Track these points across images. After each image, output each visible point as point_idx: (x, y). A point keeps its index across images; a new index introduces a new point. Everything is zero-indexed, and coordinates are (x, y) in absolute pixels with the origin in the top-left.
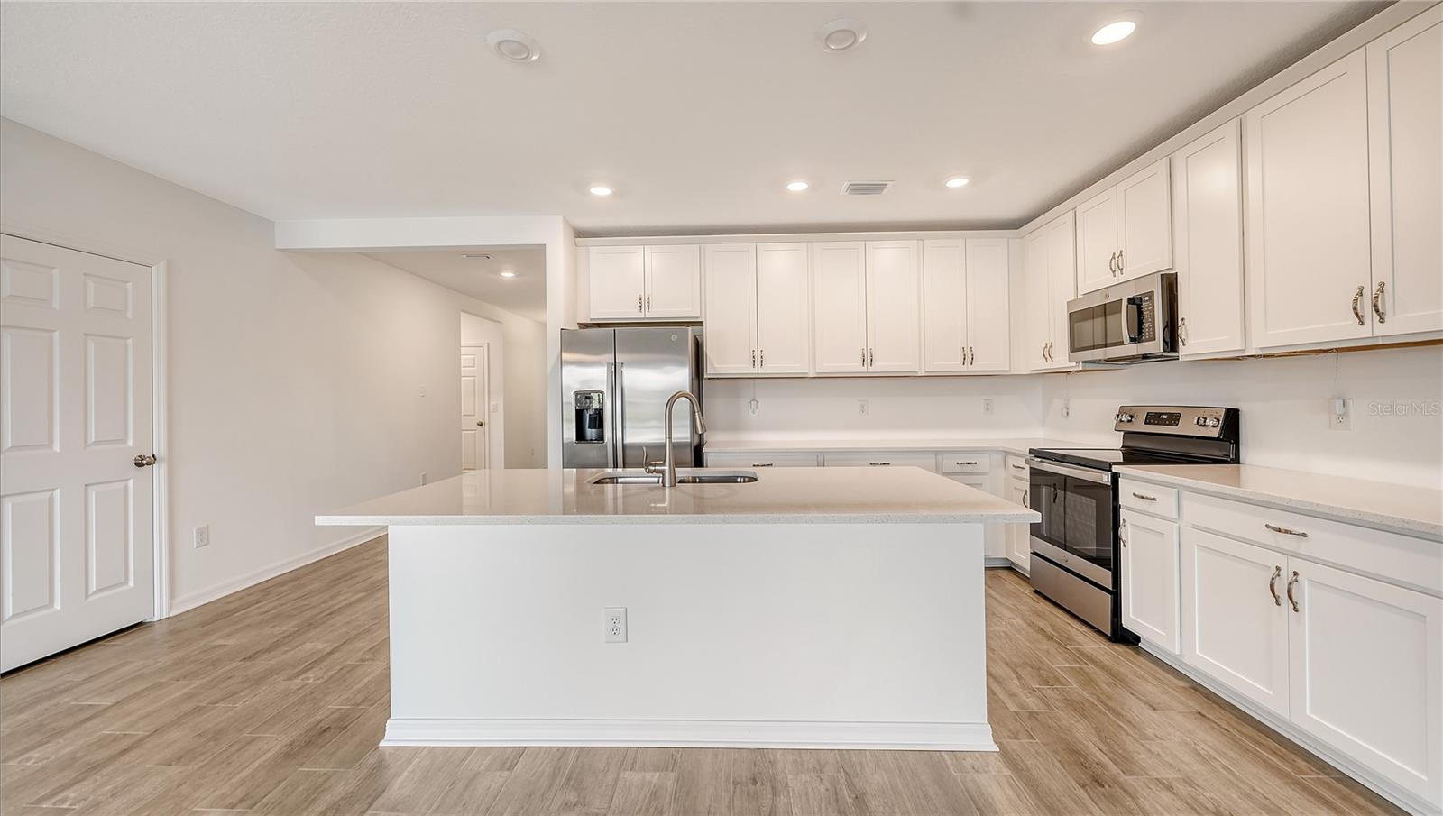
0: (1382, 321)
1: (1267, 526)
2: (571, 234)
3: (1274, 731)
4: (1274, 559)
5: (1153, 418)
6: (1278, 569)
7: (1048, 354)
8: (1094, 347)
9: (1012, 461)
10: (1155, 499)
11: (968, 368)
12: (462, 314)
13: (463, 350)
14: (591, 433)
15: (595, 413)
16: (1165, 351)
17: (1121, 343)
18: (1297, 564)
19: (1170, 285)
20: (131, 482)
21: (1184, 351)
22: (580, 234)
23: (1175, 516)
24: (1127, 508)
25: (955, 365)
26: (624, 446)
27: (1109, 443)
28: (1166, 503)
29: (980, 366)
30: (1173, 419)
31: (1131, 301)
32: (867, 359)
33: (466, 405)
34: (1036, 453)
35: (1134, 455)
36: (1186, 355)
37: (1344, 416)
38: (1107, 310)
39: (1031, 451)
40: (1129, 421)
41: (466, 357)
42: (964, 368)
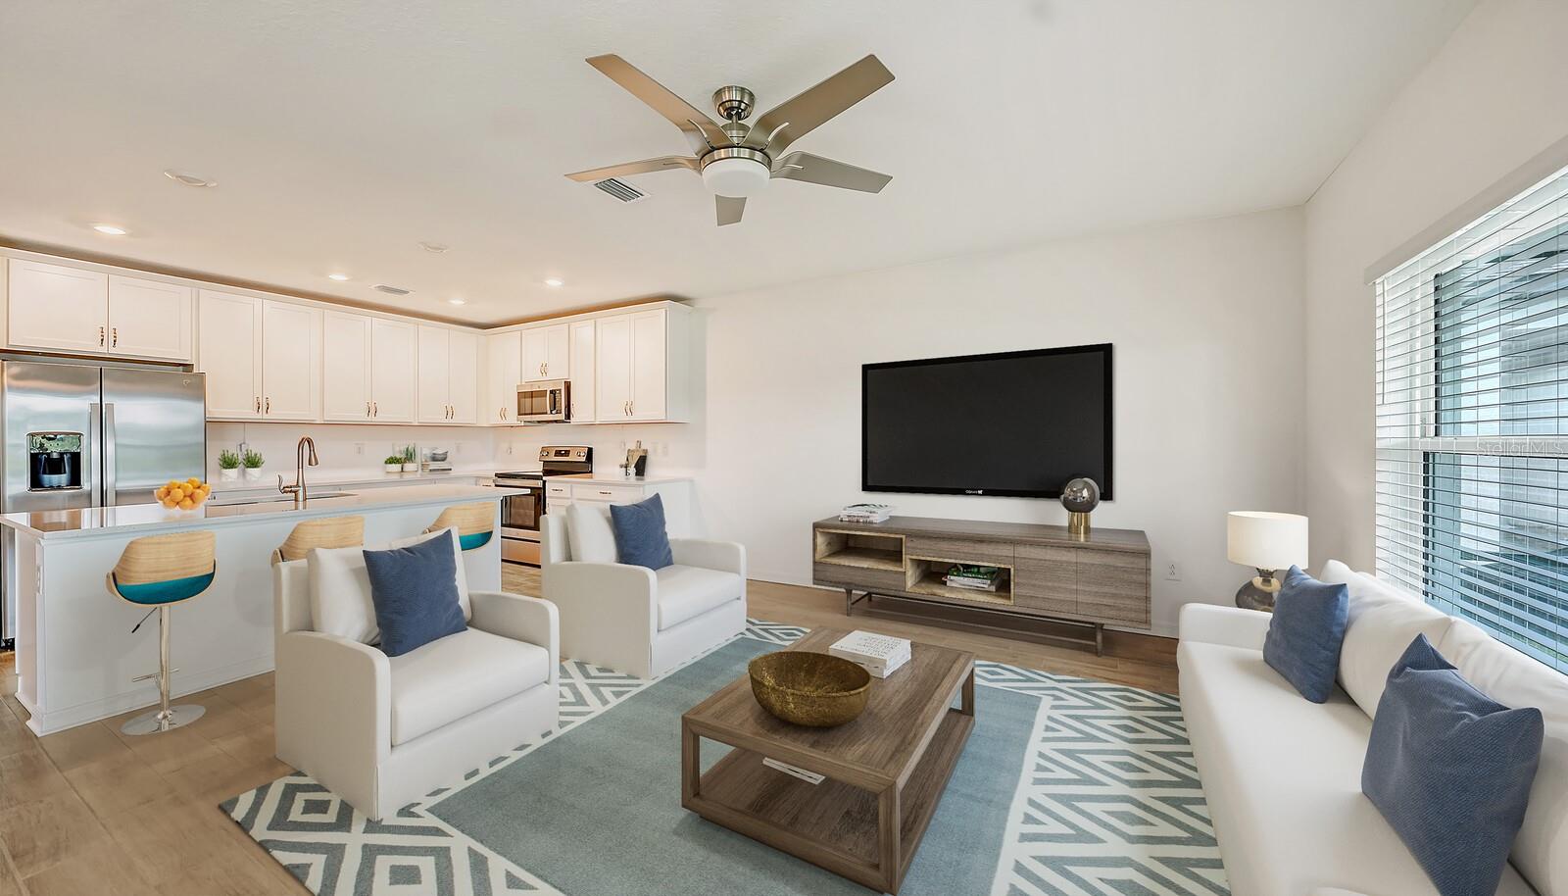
0: (632, 414)
1: (600, 492)
5: (558, 453)
7: (503, 415)
8: (525, 414)
10: (562, 491)
11: (449, 421)
16: (565, 419)
17: (546, 413)
19: (568, 386)
21: (573, 420)
23: (569, 496)
24: (550, 497)
25: (440, 419)
26: (117, 492)
27: (537, 468)
28: (566, 489)
29: (456, 420)
30: (567, 453)
31: (551, 392)
34: (500, 475)
35: (547, 473)
36: (574, 422)
38: (542, 394)
39: (496, 475)
40: (546, 456)
42: (447, 421)
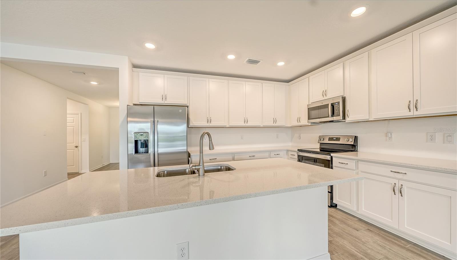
0: (417, 110)
1: (391, 171)
2: (131, 66)
3: (390, 232)
4: (393, 181)
5: (331, 139)
6: (395, 184)
7: (299, 120)
8: (317, 118)
9: (290, 153)
10: (347, 164)
11: (275, 125)
12: (68, 101)
13: (68, 116)
14: (141, 150)
15: (144, 142)
16: (343, 119)
17: (328, 117)
18: (401, 182)
19: (344, 100)
21: (348, 119)
22: (135, 66)
23: (355, 169)
25: (271, 124)
26: (158, 154)
28: (352, 164)
29: (279, 124)
30: (338, 139)
32: (246, 121)
33: (69, 139)
34: (300, 150)
36: (348, 121)
37: (390, 138)
38: (326, 106)
39: (298, 150)
40: (323, 140)
41: (69, 118)
42: (274, 125)
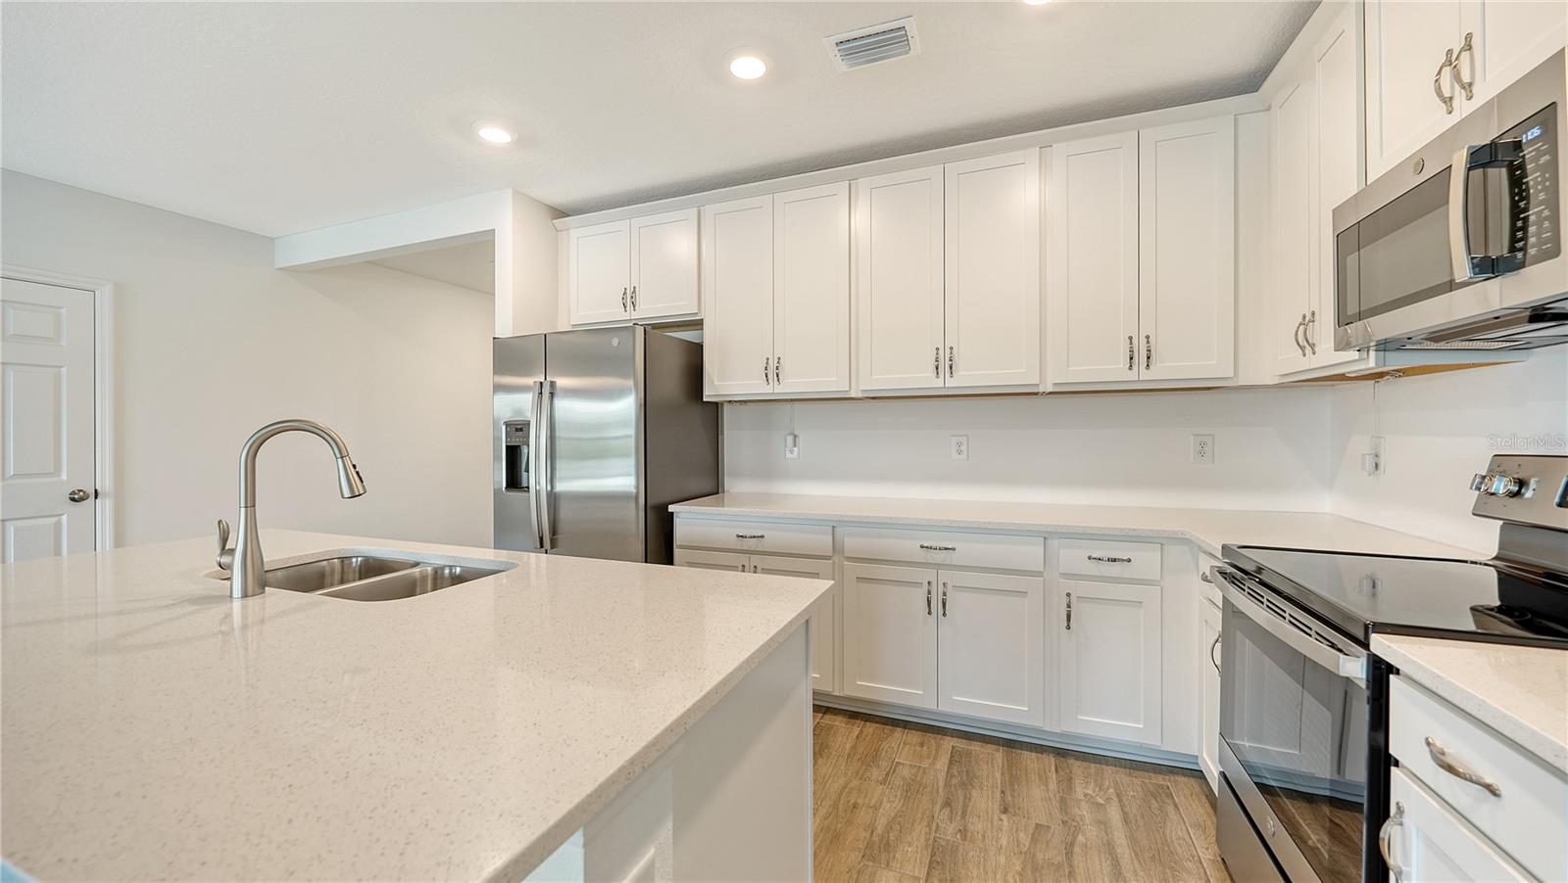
2: (542, 213)
7: (1304, 337)
11: (1140, 375)
20: (64, 518)
22: (562, 213)
31: (1483, 158)
32: (944, 363)
